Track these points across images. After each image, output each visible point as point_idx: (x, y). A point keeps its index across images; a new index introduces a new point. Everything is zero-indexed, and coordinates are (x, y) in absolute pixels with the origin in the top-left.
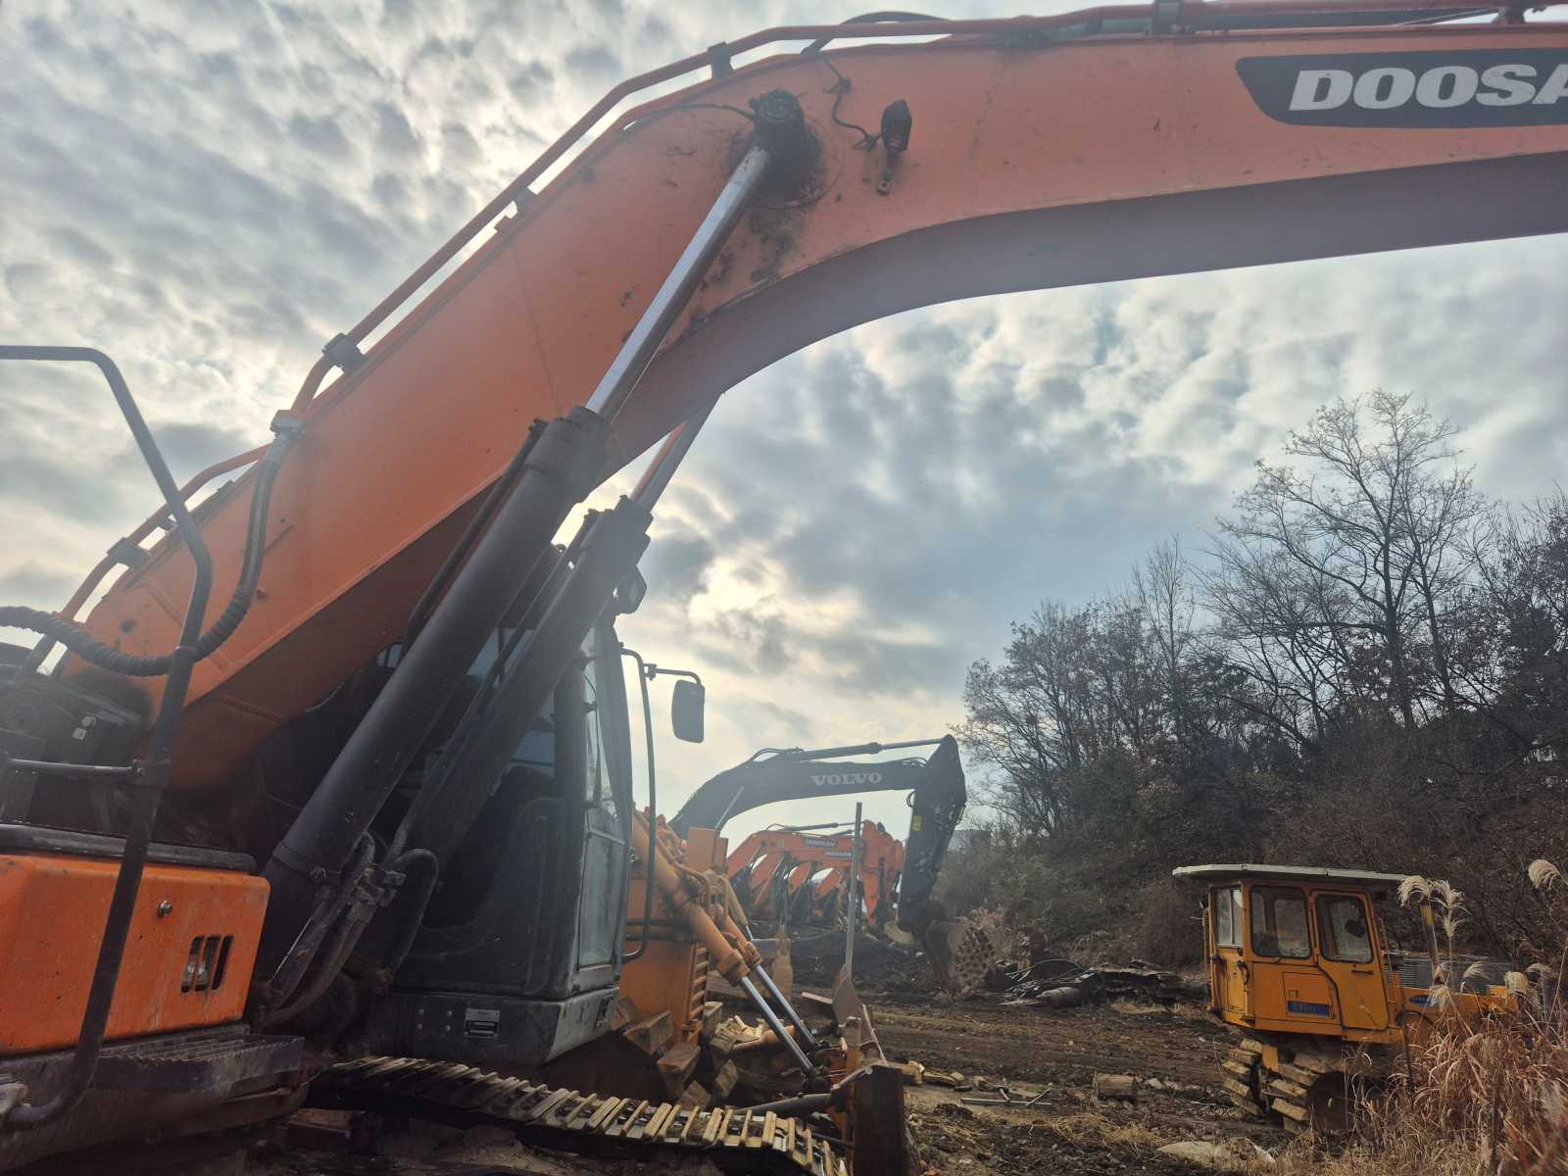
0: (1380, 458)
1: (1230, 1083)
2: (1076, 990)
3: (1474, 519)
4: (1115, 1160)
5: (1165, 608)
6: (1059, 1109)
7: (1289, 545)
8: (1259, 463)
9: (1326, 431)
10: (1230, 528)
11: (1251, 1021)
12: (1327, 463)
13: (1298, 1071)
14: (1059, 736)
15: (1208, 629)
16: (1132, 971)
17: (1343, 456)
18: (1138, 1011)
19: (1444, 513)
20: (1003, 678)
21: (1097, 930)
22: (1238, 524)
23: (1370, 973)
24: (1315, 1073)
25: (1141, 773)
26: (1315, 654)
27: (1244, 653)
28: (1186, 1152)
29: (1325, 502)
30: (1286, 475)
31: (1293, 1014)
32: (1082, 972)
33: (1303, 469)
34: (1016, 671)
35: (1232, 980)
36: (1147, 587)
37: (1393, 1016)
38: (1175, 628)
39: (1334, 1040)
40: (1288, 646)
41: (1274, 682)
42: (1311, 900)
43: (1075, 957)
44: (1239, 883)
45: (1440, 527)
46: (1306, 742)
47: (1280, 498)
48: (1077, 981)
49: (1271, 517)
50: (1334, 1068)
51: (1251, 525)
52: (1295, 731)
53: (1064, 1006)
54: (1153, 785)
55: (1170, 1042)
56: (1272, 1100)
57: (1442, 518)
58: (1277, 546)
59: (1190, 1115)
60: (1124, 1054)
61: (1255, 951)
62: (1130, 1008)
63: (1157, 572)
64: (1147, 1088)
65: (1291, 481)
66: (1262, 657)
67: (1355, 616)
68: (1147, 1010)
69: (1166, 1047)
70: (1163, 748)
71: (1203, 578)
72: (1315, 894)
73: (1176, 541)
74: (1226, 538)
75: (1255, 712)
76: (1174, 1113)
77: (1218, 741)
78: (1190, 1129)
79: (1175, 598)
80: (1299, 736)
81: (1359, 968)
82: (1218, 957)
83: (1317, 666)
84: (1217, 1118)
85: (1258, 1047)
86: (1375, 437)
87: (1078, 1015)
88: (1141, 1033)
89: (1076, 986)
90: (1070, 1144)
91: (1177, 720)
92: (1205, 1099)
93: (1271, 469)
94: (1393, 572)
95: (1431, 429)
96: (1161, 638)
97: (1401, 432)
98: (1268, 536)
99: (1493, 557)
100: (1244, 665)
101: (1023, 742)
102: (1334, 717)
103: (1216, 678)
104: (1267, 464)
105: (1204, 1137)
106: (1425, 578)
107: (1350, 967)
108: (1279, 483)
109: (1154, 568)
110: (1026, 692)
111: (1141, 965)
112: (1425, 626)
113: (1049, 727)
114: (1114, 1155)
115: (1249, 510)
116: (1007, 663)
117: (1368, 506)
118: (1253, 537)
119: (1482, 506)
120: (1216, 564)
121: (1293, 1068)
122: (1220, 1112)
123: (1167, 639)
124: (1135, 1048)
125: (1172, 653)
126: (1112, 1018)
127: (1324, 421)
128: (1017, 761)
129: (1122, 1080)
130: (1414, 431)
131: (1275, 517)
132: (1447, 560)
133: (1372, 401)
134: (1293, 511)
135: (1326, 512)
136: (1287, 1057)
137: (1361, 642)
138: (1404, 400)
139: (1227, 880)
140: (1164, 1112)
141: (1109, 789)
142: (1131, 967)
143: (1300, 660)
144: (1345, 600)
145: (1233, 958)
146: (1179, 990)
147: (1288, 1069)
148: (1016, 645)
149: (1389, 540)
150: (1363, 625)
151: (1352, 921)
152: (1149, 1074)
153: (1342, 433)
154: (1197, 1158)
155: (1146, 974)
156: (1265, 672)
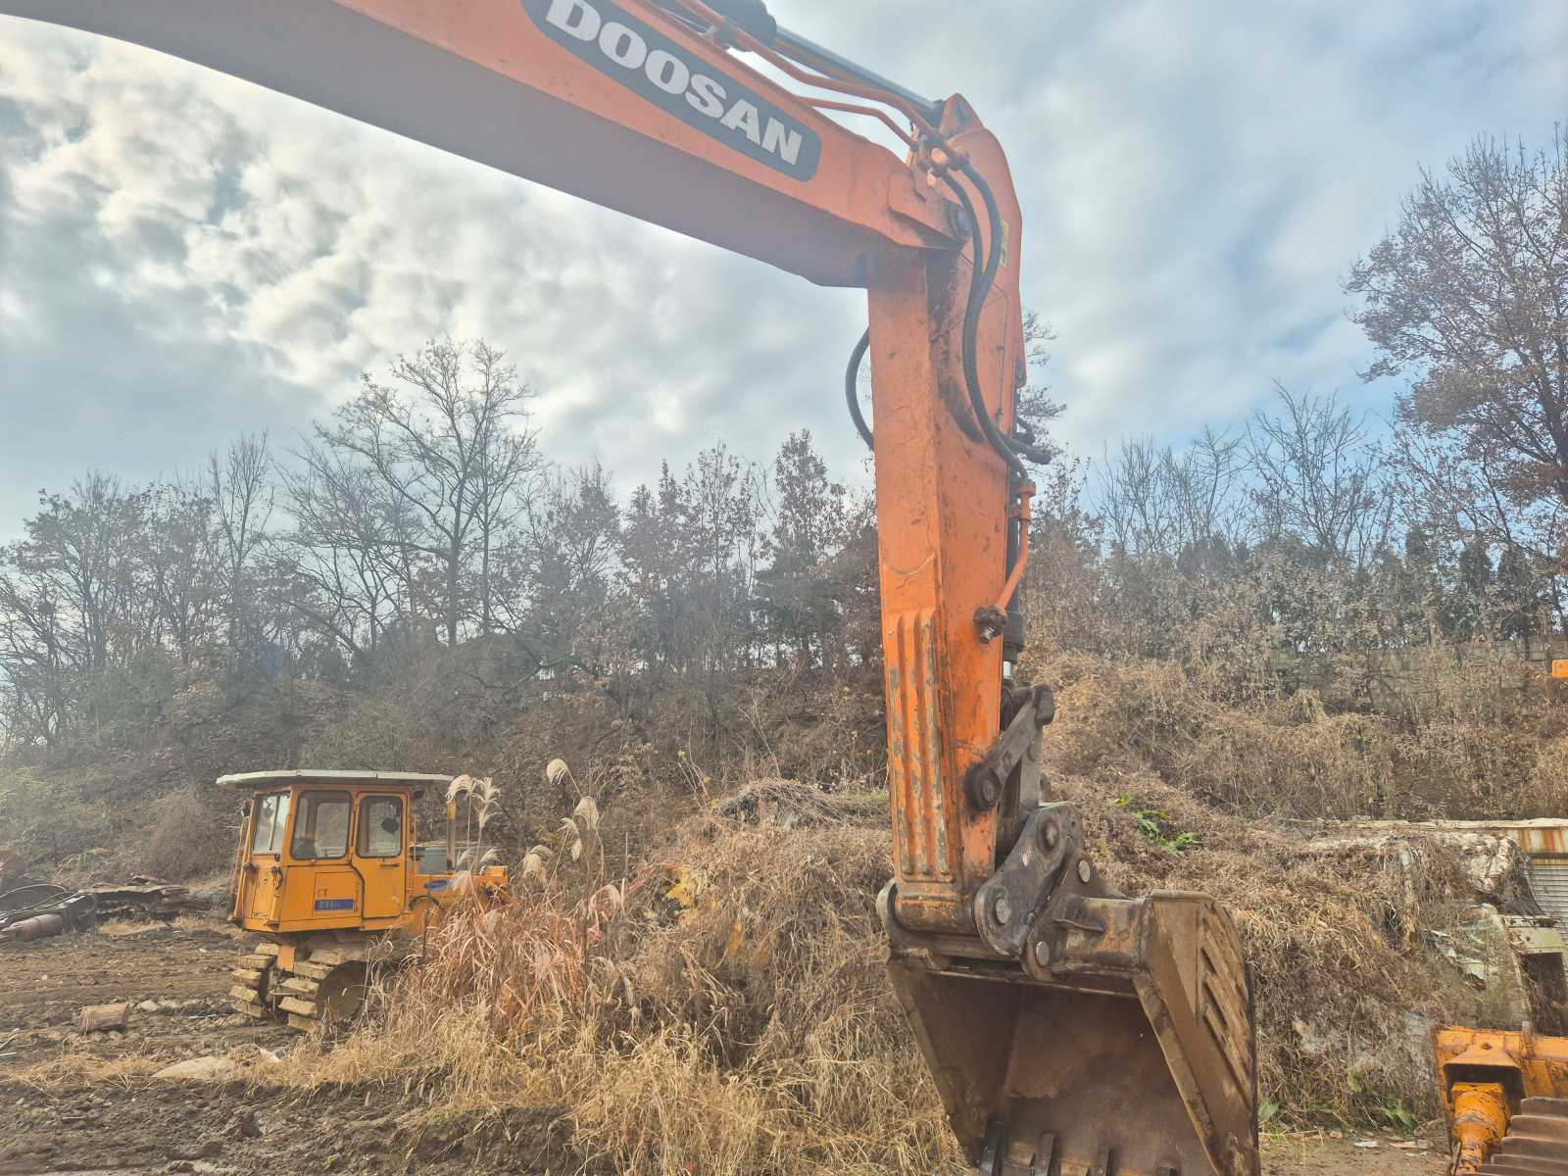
0: (471, 402)
1: (238, 991)
2: (58, 916)
3: (532, 473)
4: (99, 1100)
5: (239, 504)
6: (25, 1056)
7: (379, 464)
8: (366, 377)
9: (432, 364)
10: (326, 435)
11: (276, 925)
12: (426, 394)
13: (313, 966)
14: (82, 630)
15: (284, 534)
16: (132, 889)
17: (443, 393)
18: (131, 931)
19: (511, 463)
20: (16, 554)
21: (93, 847)
22: (335, 432)
23: (396, 866)
24: (330, 965)
25: (179, 677)
26: (383, 570)
27: (315, 561)
28: (185, 1071)
29: (419, 431)
30: (389, 396)
31: (319, 912)
32: (67, 895)
33: (405, 393)
34: (39, 550)
35: (262, 886)
36: (224, 478)
37: (408, 903)
38: (248, 526)
39: (352, 932)
40: (359, 560)
41: (340, 592)
42: (357, 802)
43: (57, 880)
44: (289, 788)
45: (506, 474)
46: (358, 652)
47: (379, 416)
48: (62, 906)
49: (367, 432)
50: (348, 958)
51: (347, 436)
52: (350, 641)
53: (39, 937)
54: (193, 689)
55: (168, 958)
56: (280, 999)
57: (509, 467)
58: (365, 462)
59: (186, 1031)
60: (113, 979)
61: (293, 855)
62: (125, 928)
63: (239, 464)
64: (139, 1012)
65: (393, 402)
66: (333, 567)
67: (425, 541)
68: (143, 928)
69: (162, 964)
70: (210, 652)
71: (288, 479)
72: (362, 795)
73: (265, 436)
74: (320, 444)
75: (316, 621)
76: (167, 1033)
77: (272, 647)
78: (187, 1046)
79: (252, 495)
80: (352, 646)
81: (389, 862)
82: (251, 865)
83: (382, 581)
84: (217, 1028)
85: (274, 949)
86: (470, 382)
87: (56, 945)
88: (133, 954)
89: (59, 912)
90: (42, 1095)
91: (233, 623)
92: (203, 1011)
93: (376, 387)
94: (464, 507)
95: (514, 387)
96: (230, 534)
97: (492, 383)
98: (361, 450)
99: (540, 507)
100: (314, 573)
101: (30, 634)
102: (390, 632)
103: (284, 583)
104: (373, 380)
105: (202, 1052)
106: (487, 515)
107: (379, 862)
108: (381, 402)
109: (235, 459)
110: (44, 575)
111: (143, 882)
112: (479, 558)
113: (69, 618)
114: (98, 1095)
115: (348, 421)
116: (26, 537)
117: (454, 442)
118: (348, 449)
119: (539, 463)
120: (304, 468)
121: (308, 965)
122: (220, 1021)
123: (236, 536)
124: (125, 971)
125: (240, 552)
126: (99, 943)
127: (431, 354)
128: (17, 655)
129: (112, 1010)
130: (502, 385)
131: (372, 434)
132: (506, 503)
133: (475, 349)
134: (389, 432)
135: (418, 438)
136: (304, 955)
137: (426, 565)
138: (499, 356)
139: (275, 787)
140: (157, 1035)
141: (137, 692)
142: (130, 885)
143: (368, 575)
144: (417, 524)
145: (266, 865)
146: (184, 904)
147: (305, 967)
148: (43, 517)
149: (467, 475)
150: (431, 550)
151: (388, 819)
152: (140, 996)
153: (445, 369)
154: (196, 1077)
155: (149, 890)
156: (332, 583)
